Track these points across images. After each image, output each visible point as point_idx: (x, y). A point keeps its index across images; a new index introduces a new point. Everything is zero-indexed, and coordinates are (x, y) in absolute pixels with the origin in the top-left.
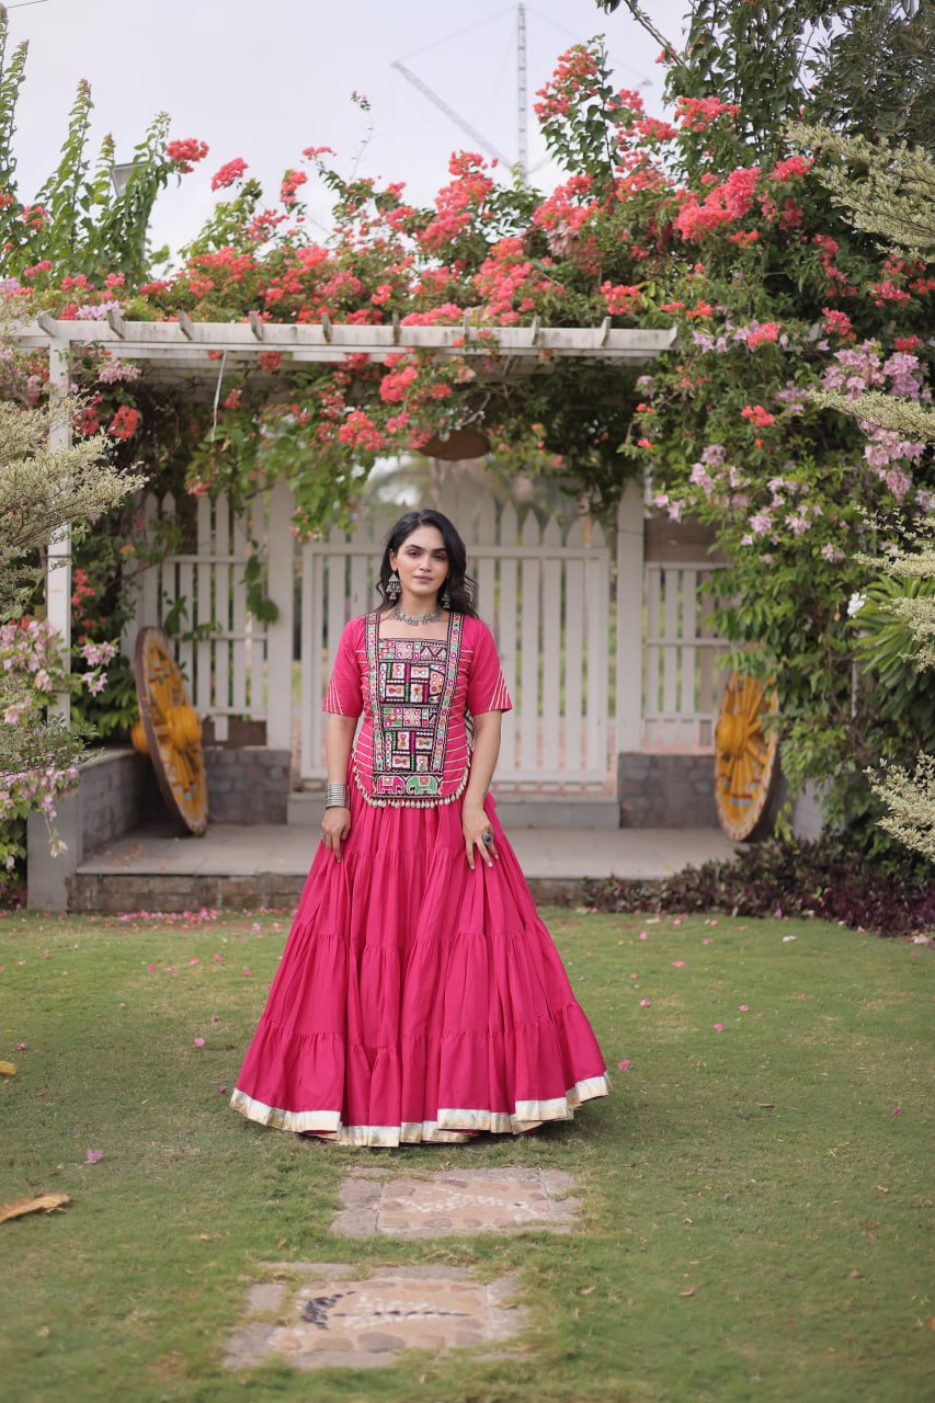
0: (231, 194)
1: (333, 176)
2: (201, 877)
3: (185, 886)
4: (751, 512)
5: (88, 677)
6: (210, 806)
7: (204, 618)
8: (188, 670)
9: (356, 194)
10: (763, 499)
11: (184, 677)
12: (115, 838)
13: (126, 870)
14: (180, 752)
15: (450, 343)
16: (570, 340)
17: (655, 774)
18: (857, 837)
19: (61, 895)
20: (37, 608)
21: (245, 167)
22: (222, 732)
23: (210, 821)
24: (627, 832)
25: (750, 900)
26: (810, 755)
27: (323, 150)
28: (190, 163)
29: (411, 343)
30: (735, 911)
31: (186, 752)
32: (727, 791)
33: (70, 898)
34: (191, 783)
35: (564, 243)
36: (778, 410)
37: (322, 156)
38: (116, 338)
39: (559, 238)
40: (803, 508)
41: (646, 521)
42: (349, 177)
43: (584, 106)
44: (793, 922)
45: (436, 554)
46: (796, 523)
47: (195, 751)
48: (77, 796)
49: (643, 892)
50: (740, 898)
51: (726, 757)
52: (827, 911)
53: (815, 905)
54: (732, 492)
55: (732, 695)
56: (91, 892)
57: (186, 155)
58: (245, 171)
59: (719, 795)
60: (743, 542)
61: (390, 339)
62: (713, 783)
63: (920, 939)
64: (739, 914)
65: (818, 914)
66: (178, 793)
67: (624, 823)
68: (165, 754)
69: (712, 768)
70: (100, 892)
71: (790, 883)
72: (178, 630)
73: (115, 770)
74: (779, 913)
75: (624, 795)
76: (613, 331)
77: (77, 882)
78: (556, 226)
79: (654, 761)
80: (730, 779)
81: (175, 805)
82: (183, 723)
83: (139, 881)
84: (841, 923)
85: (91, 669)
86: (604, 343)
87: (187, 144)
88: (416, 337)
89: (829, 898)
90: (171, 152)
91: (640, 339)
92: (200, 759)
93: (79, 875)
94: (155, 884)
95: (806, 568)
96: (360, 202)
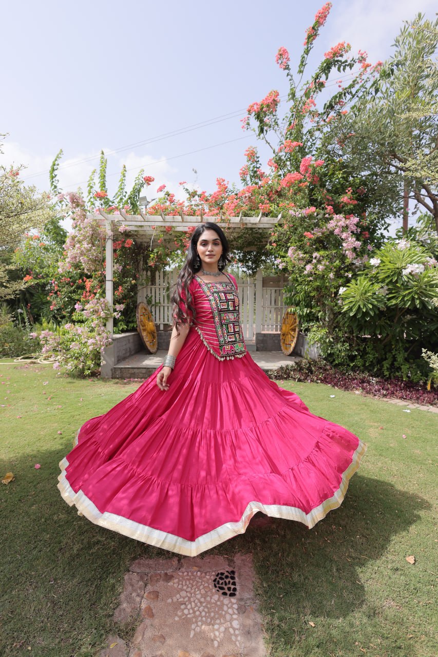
0: (162, 195)
1: (187, 190)
2: (148, 368)
3: (144, 371)
4: (305, 265)
5: (115, 313)
6: (158, 346)
7: (158, 301)
8: (154, 313)
9: (193, 195)
10: (309, 262)
11: (152, 315)
12: (131, 355)
13: (128, 366)
14: (149, 333)
15: (217, 221)
16: (250, 221)
17: (265, 338)
18: (329, 359)
19: (110, 373)
20: (104, 295)
21: (165, 186)
22: (162, 328)
23: (158, 349)
24: (258, 352)
25: (301, 377)
26: (319, 336)
27: (184, 183)
28: (150, 183)
29: (206, 221)
30: (297, 380)
31: (152, 333)
32: (284, 343)
33: (112, 374)
34: (153, 341)
35: (247, 198)
36: (314, 234)
37: (185, 184)
38: (124, 220)
39: (246, 197)
40: (323, 263)
41: (263, 278)
42: (191, 190)
43: (252, 166)
44: (315, 384)
45: (215, 243)
46: (320, 267)
47: (154, 333)
48: (114, 346)
49: (269, 373)
50: (298, 376)
51: (284, 335)
52: (324, 381)
53: (321, 379)
54: (299, 259)
55: (285, 319)
56: (118, 372)
57: (149, 180)
58: (165, 188)
59: (281, 344)
60: (304, 273)
61: (200, 220)
62: (279, 341)
63: (357, 392)
64: (298, 381)
65: (321, 382)
66: (148, 344)
67: (257, 350)
68: (144, 334)
69: (279, 337)
70: (120, 372)
71: (311, 372)
72: (151, 303)
73: (130, 338)
74: (309, 381)
75: (257, 343)
76: (262, 218)
77: (114, 370)
78: (245, 194)
79: (265, 335)
80: (285, 340)
81: (147, 347)
82: (150, 326)
83: (132, 370)
84: (329, 385)
85: (117, 311)
86: (259, 221)
87: (149, 177)
88: (207, 220)
89: (325, 378)
90: (144, 179)
91: (269, 220)
92: (156, 335)
93: (115, 368)
94: (136, 371)
95: (322, 282)
96: (194, 197)
